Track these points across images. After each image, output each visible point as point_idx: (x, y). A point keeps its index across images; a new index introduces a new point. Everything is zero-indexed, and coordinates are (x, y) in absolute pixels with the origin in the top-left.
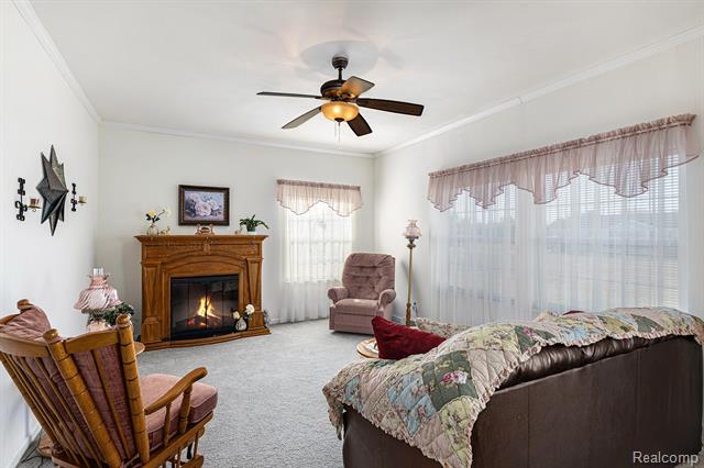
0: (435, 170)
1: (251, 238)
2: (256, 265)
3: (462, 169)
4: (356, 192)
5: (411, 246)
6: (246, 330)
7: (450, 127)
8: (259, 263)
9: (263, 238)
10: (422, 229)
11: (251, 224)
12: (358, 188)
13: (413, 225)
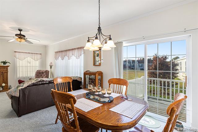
0: (56, 51)
1: (4, 66)
2: (6, 73)
3: (60, 52)
4: (40, 55)
5: (51, 68)
6: (3, 90)
7: (58, 42)
8: (7, 73)
9: (8, 66)
10: (53, 64)
11: (5, 63)
12: (41, 54)
13: (51, 63)
